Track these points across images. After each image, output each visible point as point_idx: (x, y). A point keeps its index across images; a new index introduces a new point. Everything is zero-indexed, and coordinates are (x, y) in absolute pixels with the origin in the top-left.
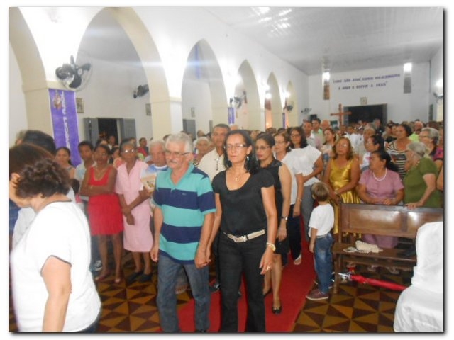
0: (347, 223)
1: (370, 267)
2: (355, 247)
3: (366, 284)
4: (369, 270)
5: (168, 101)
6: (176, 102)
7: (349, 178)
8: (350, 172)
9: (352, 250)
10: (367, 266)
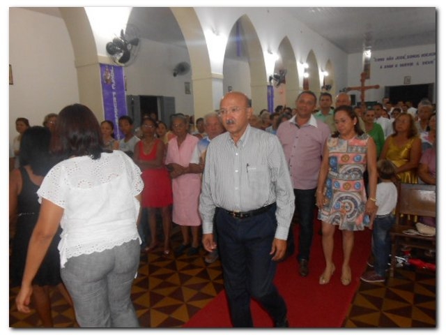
0: (407, 204)
1: (428, 251)
8: (410, 151)
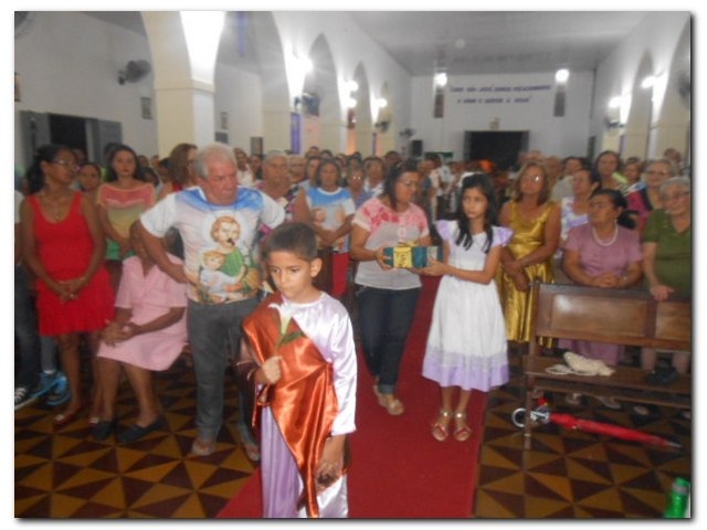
0: (547, 319)
1: (571, 396)
2: (566, 364)
3: (578, 430)
4: (571, 402)
5: (191, 88)
6: (202, 91)
7: (541, 239)
8: (544, 224)
9: (560, 370)
10: (563, 395)
